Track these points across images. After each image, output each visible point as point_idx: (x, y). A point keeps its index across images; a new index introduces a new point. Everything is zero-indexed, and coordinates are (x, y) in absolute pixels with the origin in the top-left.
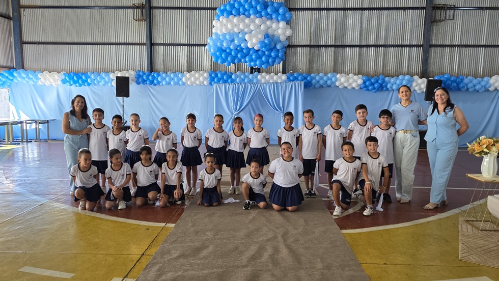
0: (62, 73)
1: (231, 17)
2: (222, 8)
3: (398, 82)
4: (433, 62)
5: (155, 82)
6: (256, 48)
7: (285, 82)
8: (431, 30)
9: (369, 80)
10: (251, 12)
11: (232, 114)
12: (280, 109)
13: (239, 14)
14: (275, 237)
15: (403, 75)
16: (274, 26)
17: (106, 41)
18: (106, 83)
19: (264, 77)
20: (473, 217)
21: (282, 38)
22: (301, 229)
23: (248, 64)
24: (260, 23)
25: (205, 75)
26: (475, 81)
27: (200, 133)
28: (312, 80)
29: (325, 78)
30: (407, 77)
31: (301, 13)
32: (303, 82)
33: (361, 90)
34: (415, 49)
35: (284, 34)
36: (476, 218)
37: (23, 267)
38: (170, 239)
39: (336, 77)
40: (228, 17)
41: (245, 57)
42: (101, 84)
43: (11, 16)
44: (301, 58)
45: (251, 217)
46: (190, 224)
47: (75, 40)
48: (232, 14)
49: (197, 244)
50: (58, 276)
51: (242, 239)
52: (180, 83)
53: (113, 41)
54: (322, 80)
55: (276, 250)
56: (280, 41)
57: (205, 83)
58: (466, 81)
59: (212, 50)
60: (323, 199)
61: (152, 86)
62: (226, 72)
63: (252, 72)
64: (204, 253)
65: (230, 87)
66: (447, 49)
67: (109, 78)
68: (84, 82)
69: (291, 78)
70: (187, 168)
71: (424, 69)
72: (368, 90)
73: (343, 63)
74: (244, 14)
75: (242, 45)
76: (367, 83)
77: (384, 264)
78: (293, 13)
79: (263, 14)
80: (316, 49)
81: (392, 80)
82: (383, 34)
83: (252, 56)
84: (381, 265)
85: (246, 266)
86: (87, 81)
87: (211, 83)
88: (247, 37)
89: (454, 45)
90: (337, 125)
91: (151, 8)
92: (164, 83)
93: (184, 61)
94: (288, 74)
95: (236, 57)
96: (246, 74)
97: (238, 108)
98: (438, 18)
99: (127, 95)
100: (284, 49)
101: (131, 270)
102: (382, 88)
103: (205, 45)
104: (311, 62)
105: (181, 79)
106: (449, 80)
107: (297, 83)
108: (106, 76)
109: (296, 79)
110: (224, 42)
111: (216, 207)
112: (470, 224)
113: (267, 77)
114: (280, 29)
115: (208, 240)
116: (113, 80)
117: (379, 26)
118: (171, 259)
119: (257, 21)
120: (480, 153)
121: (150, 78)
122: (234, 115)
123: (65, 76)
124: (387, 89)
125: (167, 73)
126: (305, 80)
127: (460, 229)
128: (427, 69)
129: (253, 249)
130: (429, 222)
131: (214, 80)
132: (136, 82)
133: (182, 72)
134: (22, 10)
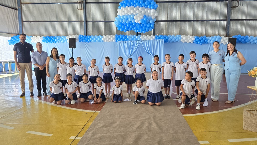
0: (42, 36)
1: (126, 7)
2: (122, 3)
3: (213, 39)
4: (232, 28)
5: (88, 40)
6: (139, 23)
7: (155, 40)
8: (231, 12)
9: (198, 38)
10: (137, 4)
11: (127, 57)
12: (152, 53)
13: (130, 5)
14: (150, 118)
15: (216, 35)
16: (149, 11)
17: (64, 20)
18: (64, 41)
19: (143, 38)
20: (251, 108)
21: (153, 17)
22: (162, 114)
23: (135, 31)
24: (142, 9)
25: (114, 37)
26: (254, 38)
27: (112, 66)
28: (168, 38)
29: (175, 38)
30: (218, 37)
31: (162, 4)
32: (164, 40)
33: (194, 43)
34: (222, 22)
35: (154, 15)
36: (253, 109)
37: (28, 131)
38: (97, 118)
39: (181, 37)
40: (125, 7)
41: (134, 27)
42: (61, 42)
43: (17, 8)
44: (162, 27)
45: (137, 108)
46: (107, 111)
47: (49, 20)
48: (127, 6)
49: (111, 121)
50: (45, 135)
51: (133, 118)
52: (101, 41)
53: (67, 20)
54: (173, 39)
55: (150, 124)
56: (152, 19)
57: (114, 41)
58: (249, 38)
59: (117, 24)
60: (174, 99)
61: (87, 42)
62: (124, 35)
63: (137, 35)
64: (115, 125)
65: (126, 43)
66: (240, 22)
67: (66, 39)
68: (53, 41)
69: (157, 38)
70: (105, 84)
71: (227, 32)
72: (198, 43)
73: (185, 29)
74: (133, 5)
75: (132, 21)
76: (197, 40)
77: (205, 131)
78: (158, 4)
79: (143, 5)
80: (170, 23)
81: (210, 38)
82: (205, 14)
83: (137, 27)
84: (203, 132)
85: (135, 131)
86: (54, 40)
87: (116, 41)
88: (135, 17)
89: (243, 19)
90: (181, 62)
91: (86, 3)
92: (93, 41)
93: (102, 29)
94: (156, 36)
95: (129, 27)
96: (134, 36)
97: (130, 53)
98: (234, 5)
99: (75, 47)
100: (154, 23)
101: (79, 133)
102: (205, 42)
103: (113, 21)
104: (168, 29)
105: (101, 39)
106: (240, 38)
107: (161, 40)
108: (64, 38)
109: (160, 38)
110: (123, 20)
111: (120, 103)
112: (249, 112)
113: (145, 37)
114: (152, 13)
115: (116, 119)
116: (67, 40)
117: (203, 10)
118: (99, 128)
119: (140, 9)
120: (254, 75)
121: (86, 39)
122: (128, 57)
123: (44, 38)
124: (208, 43)
125: (94, 36)
126: (165, 39)
127: (244, 114)
128: (229, 32)
129: (139, 124)
130: (228, 111)
131: (118, 39)
132: (79, 40)
133: (102, 35)
134: (22, 5)
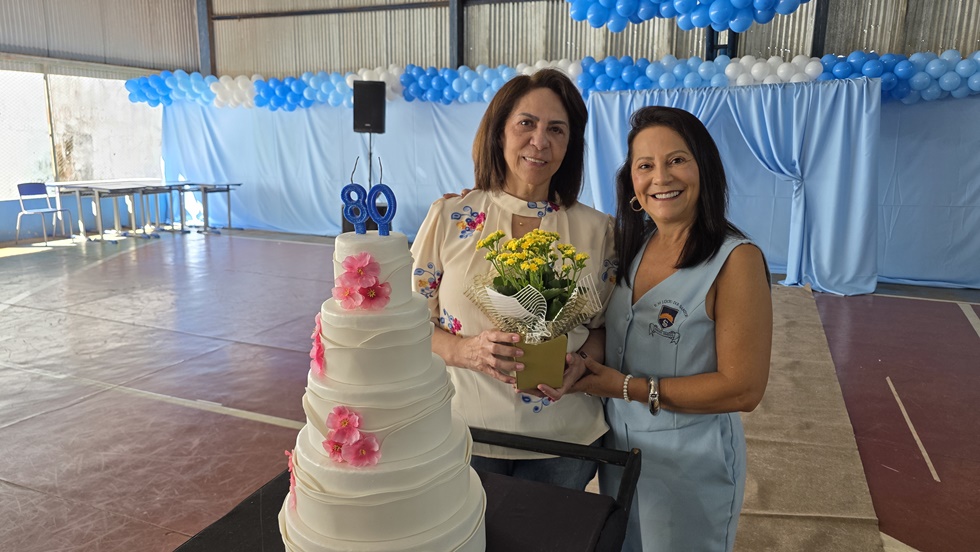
0: (254, 79)
7: (816, 82)
18: (338, 100)
25: (573, 69)
28: (911, 73)
29: (962, 67)
42: (329, 101)
54: (950, 74)
62: (631, 59)
63: (711, 57)
65: (637, 102)
67: (344, 87)
68: (297, 98)
69: (837, 70)
86: (301, 96)
92: (466, 96)
94: (829, 58)
96: (691, 62)
99: (378, 126)
104: (909, 23)
107: (857, 83)
108: (337, 81)
109: (854, 71)
121: (434, 83)
123: (259, 88)
125: (474, 69)
126: (887, 76)
132: (404, 95)
133: (513, 64)
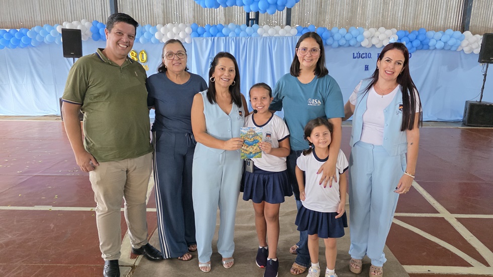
4: (476, 13)
9: (406, 35)
18: (52, 39)
25: (187, 30)
44: (310, 7)
52: (152, 40)
57: (186, 40)
63: (248, 25)
67: (56, 33)
71: (465, 22)
81: (439, 34)
96: (242, 27)
99: (79, 54)
105: (153, 35)
108: (50, 29)
113: (271, 31)
124: (428, 48)
128: (469, 22)
132: (92, 37)
133: (154, 25)
